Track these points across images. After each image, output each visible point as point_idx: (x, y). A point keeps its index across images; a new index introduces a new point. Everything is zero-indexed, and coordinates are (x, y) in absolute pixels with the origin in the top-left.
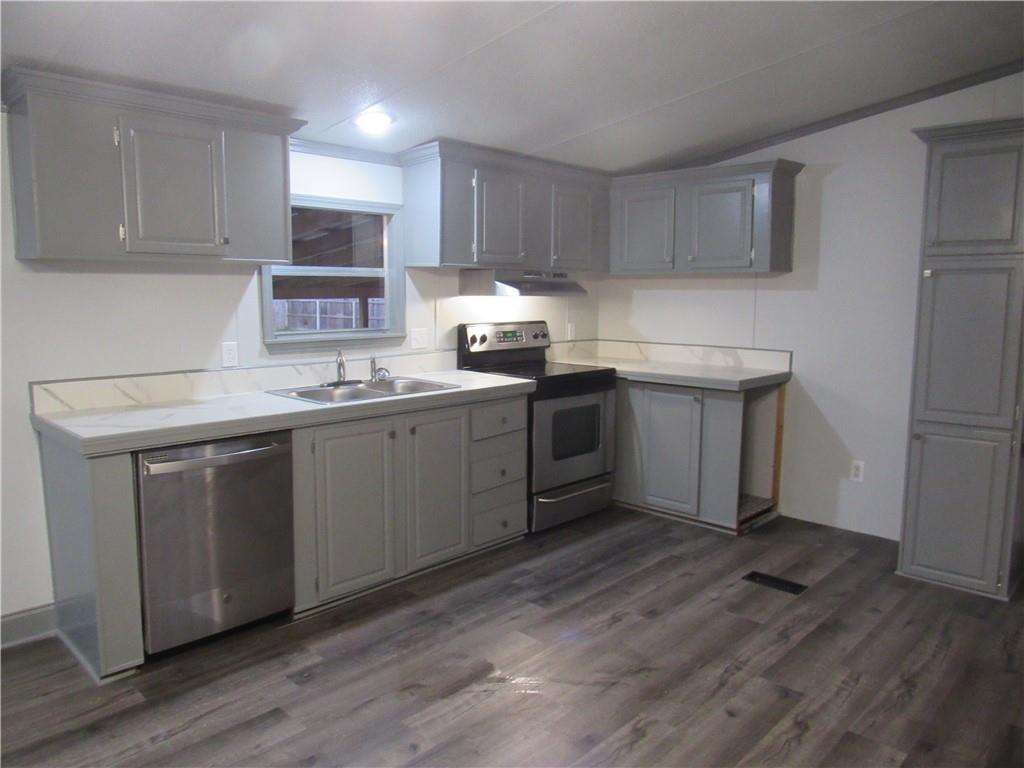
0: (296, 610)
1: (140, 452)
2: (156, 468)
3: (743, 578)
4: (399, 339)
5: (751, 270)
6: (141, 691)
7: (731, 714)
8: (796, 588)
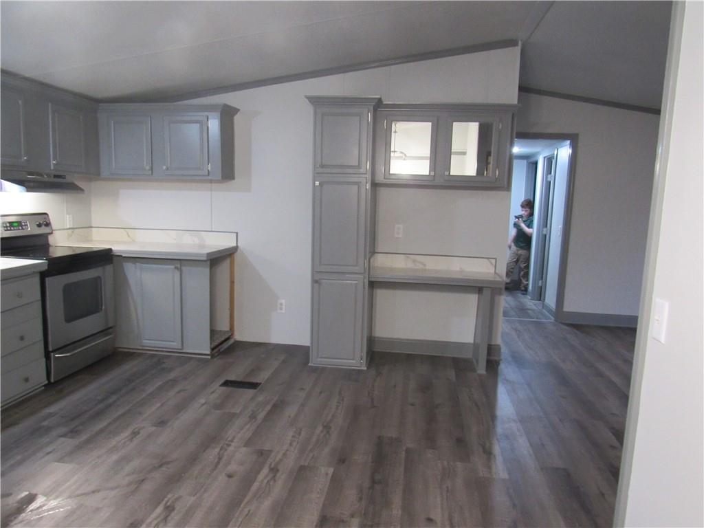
3: (221, 386)
5: (210, 178)
7: (230, 476)
8: (254, 386)
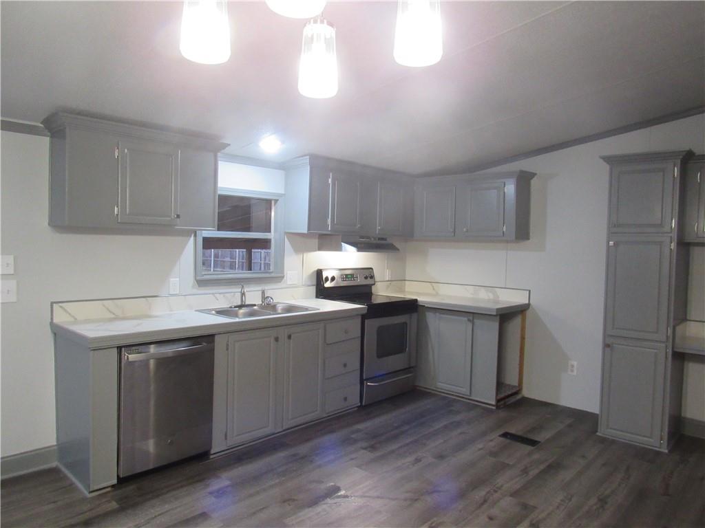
0: (212, 452)
1: (123, 347)
2: (132, 357)
3: (500, 436)
4: (279, 278)
5: (504, 238)
6: (116, 502)
7: (491, 518)
8: (533, 443)
